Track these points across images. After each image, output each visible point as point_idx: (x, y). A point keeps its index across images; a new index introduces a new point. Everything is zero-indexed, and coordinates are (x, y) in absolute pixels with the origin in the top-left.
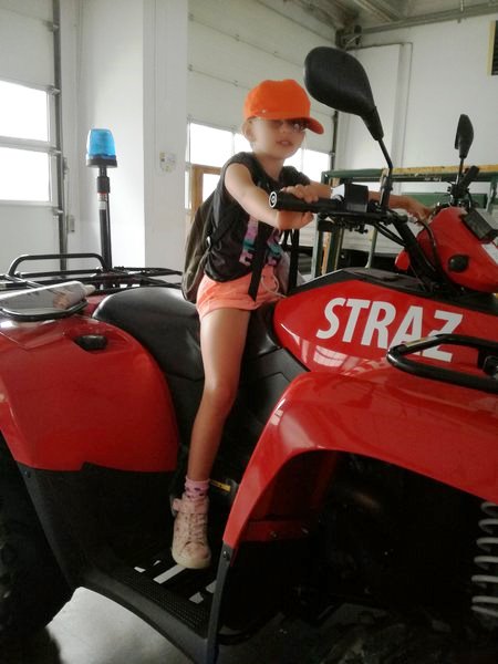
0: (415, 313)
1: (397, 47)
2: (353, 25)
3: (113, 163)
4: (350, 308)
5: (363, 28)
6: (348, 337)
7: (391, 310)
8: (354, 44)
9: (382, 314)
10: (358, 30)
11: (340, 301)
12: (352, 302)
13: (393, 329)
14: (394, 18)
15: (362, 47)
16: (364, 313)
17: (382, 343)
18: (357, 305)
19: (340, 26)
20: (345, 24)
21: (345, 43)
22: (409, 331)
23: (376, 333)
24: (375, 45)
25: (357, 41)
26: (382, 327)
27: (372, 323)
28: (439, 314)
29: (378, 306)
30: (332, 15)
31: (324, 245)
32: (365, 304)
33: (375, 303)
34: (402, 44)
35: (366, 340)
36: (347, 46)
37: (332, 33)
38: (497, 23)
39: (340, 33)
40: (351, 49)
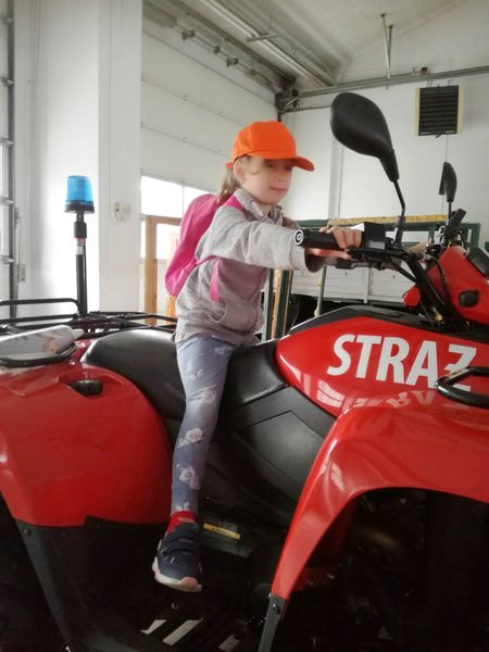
0: (429, 348)
2: (291, 89)
3: (90, 208)
4: (361, 345)
5: (301, 91)
6: (361, 372)
7: (404, 346)
8: (292, 107)
10: (295, 93)
11: (349, 338)
12: (361, 339)
13: (408, 364)
14: (329, 84)
15: (299, 110)
16: (376, 350)
17: (398, 378)
18: (367, 341)
19: (279, 90)
23: (391, 368)
24: (311, 108)
25: (295, 104)
26: (397, 362)
27: (385, 359)
28: (453, 348)
29: (389, 342)
30: (273, 80)
31: (275, 291)
32: (376, 339)
33: (386, 339)
35: (381, 376)
37: (272, 97)
38: (422, 90)
39: (278, 96)
40: (289, 111)
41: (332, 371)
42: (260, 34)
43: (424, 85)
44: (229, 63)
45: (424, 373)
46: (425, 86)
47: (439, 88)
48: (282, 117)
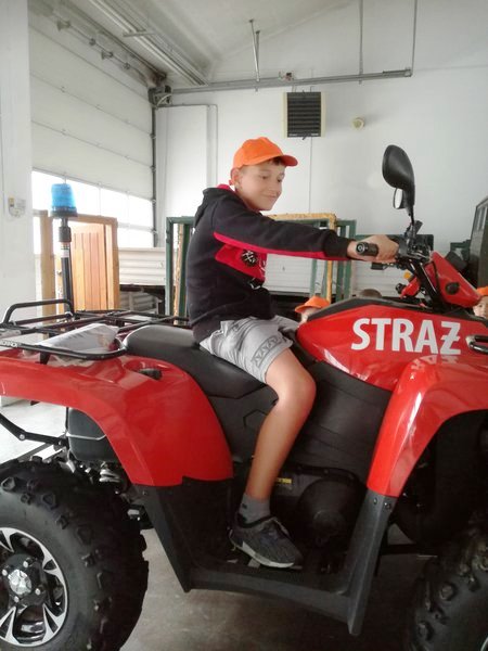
0: (427, 325)
1: (205, 107)
2: (163, 85)
3: (74, 215)
4: (375, 326)
5: (173, 88)
6: (380, 346)
7: (410, 325)
8: (165, 102)
9: (403, 328)
10: (168, 90)
11: (366, 321)
12: (375, 321)
13: (414, 337)
14: (200, 82)
15: (172, 106)
16: (389, 330)
18: (381, 323)
19: (152, 85)
20: (158, 84)
21: (157, 101)
22: (427, 337)
23: (402, 341)
24: (183, 105)
25: (168, 100)
26: (406, 336)
27: (396, 334)
28: (445, 324)
29: (398, 322)
30: (146, 76)
31: (175, 284)
32: (388, 321)
33: (395, 320)
34: (208, 106)
35: (396, 347)
36: (159, 103)
37: (146, 91)
38: (289, 94)
39: (151, 91)
40: (162, 106)
41: (355, 347)
42: (138, 30)
43: (289, 89)
44: (103, 56)
45: (427, 343)
46: (290, 91)
47: (303, 94)
48: (157, 112)
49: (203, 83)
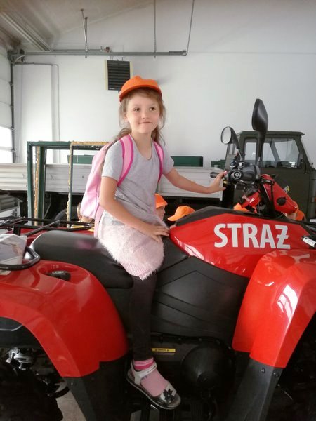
0: (266, 228)
1: (50, 66)
2: (18, 49)
4: (231, 229)
5: (25, 51)
7: (255, 228)
8: (20, 61)
9: (250, 231)
10: (22, 52)
11: (223, 226)
12: (230, 226)
13: (258, 236)
14: (46, 48)
15: (25, 63)
16: (240, 231)
17: (256, 245)
18: (234, 227)
19: (10, 48)
20: (15, 48)
21: (14, 59)
22: (267, 237)
23: (250, 240)
24: (33, 63)
25: (22, 59)
27: (246, 236)
28: (278, 227)
29: (246, 226)
30: (6, 41)
32: (239, 225)
33: (244, 225)
34: (52, 65)
35: (247, 245)
36: (16, 61)
37: (5, 52)
38: (108, 61)
39: (10, 53)
41: (217, 245)
43: (108, 58)
45: (267, 241)
47: (118, 62)
48: (14, 67)
49: (48, 49)
